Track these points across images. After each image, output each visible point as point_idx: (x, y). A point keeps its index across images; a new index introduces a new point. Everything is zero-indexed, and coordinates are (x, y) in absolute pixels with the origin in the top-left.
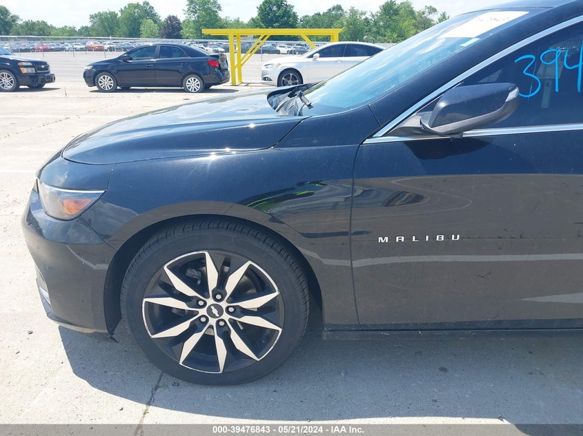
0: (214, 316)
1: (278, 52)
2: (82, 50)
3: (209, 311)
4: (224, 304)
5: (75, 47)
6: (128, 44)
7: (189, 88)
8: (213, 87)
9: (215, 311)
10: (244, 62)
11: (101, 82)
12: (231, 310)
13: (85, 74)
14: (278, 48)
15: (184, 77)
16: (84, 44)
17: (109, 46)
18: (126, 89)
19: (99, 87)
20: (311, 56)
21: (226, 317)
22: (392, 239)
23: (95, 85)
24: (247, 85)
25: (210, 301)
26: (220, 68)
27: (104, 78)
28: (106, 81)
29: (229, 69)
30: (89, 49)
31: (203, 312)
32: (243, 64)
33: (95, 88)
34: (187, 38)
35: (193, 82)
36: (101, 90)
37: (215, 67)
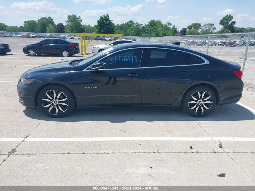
0: (55, 103)
1: (105, 40)
2: (20, 37)
3: (54, 102)
4: (57, 101)
5: (17, 35)
6: (41, 35)
7: (64, 55)
8: (73, 55)
9: (56, 102)
10: (87, 45)
11: (30, 52)
12: (59, 102)
13: (23, 49)
14: (105, 38)
15: (62, 51)
16: (22, 34)
17: (32, 35)
18: (39, 55)
19: (29, 54)
20: (110, 45)
21: (58, 103)
22: (87, 88)
23: (27, 54)
24: (87, 54)
25: (55, 100)
26: (76, 48)
27: (31, 51)
28: (32, 52)
29: (80, 48)
30: (24, 37)
31: (53, 102)
32: (87, 46)
33: (28, 55)
34: (67, 33)
35: (65, 53)
36: (29, 55)
37: (74, 48)
